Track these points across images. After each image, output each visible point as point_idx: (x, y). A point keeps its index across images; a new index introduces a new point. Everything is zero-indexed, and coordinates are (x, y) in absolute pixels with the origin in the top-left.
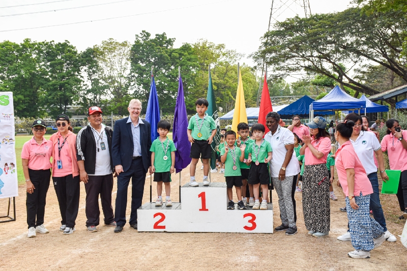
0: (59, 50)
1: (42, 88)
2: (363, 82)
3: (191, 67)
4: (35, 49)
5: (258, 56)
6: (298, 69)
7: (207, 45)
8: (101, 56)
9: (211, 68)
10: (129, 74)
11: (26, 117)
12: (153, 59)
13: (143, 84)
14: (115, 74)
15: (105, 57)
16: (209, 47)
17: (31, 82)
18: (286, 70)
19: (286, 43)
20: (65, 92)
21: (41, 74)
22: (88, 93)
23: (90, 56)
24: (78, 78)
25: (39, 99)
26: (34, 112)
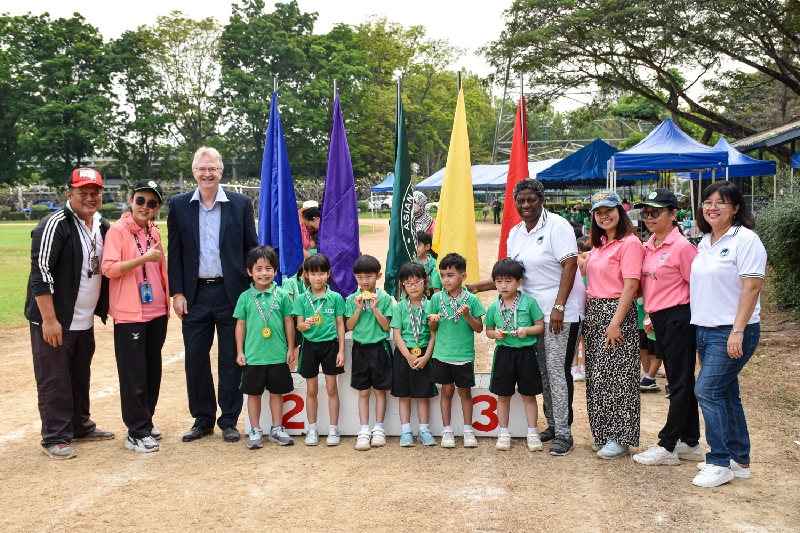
0: (61, 34)
1: (25, 118)
2: (721, 110)
3: (352, 77)
4: (6, 32)
5: (498, 51)
6: (583, 81)
7: (387, 29)
8: (155, 52)
9: (394, 78)
10: (218, 91)
12: (271, 57)
13: (248, 113)
14: (186, 89)
15: (163, 53)
16: (391, 33)
18: (558, 83)
19: (558, 24)
20: (76, 128)
21: (22, 87)
22: (127, 131)
23: (131, 51)
24: (104, 98)
25: (18, 142)
26: (8, 172)
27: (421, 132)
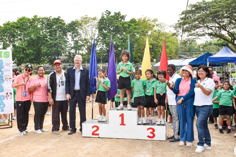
0: (54, 22)
1: (44, 45)
3: (136, 33)
4: (40, 22)
5: (177, 26)
6: (203, 35)
7: (147, 19)
8: (80, 26)
9: (148, 34)
10: (97, 38)
11: (34, 64)
12: (112, 28)
13: (106, 44)
14: (88, 37)
15: (82, 27)
16: (148, 21)
17: (37, 42)
18: (196, 35)
19: (196, 18)
20: (57, 48)
21: (43, 37)
22: (71, 49)
23: (73, 26)
24: (65, 40)
25: (42, 52)
26: (39, 61)
27: (156, 50)
